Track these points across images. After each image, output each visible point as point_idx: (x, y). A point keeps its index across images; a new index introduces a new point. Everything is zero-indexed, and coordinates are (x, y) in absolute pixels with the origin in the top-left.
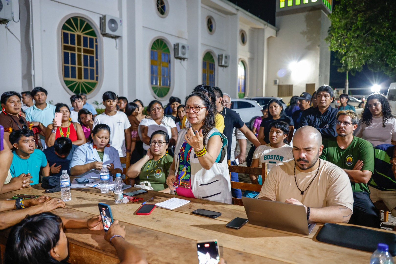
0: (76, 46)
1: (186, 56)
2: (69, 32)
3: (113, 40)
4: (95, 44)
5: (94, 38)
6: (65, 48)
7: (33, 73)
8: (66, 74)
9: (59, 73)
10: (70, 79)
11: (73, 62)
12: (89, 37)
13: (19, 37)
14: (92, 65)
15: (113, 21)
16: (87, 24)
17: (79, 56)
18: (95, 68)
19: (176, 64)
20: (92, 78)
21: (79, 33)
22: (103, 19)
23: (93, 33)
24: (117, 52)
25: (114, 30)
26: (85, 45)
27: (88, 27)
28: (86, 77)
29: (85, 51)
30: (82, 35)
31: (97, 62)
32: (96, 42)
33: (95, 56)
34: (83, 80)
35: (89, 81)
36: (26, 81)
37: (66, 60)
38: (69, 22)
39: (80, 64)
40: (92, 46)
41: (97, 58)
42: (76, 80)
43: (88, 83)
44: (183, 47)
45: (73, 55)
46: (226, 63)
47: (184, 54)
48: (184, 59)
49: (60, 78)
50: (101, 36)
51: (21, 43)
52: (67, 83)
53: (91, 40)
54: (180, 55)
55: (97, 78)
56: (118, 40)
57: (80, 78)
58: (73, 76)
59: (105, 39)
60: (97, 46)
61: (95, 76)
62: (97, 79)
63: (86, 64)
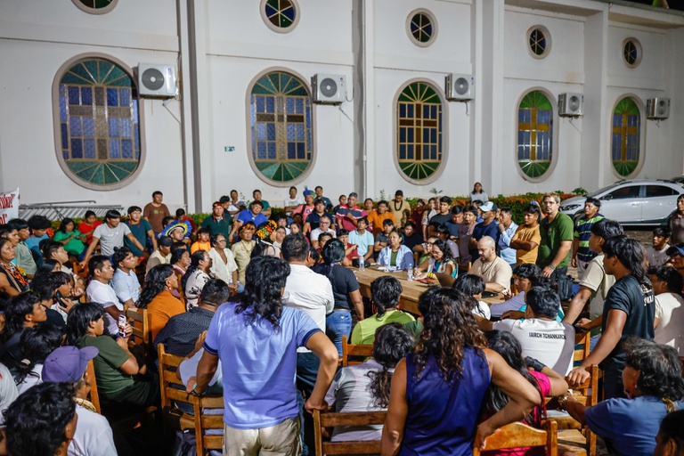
0: (415, 119)
1: (579, 112)
2: (407, 103)
3: (463, 104)
4: (438, 112)
5: (437, 105)
6: (402, 122)
7: (365, 159)
8: (402, 156)
9: (394, 154)
10: (407, 160)
11: (411, 140)
12: (430, 104)
13: (352, 118)
14: (434, 140)
15: (462, 81)
16: (429, 89)
17: (418, 130)
18: (437, 144)
19: (562, 125)
20: (434, 157)
21: (418, 102)
22: (448, 79)
23: (437, 100)
24: (468, 119)
25: (462, 92)
26: (426, 116)
27: (431, 91)
28: (426, 157)
29: (426, 123)
30: (422, 104)
31: (440, 135)
32: (440, 109)
33: (437, 128)
34: (422, 161)
35: (430, 161)
36: (358, 167)
37: (402, 138)
38: (407, 90)
39: (418, 140)
40: (434, 116)
41: (440, 130)
42: (414, 161)
43: (429, 164)
44: (574, 99)
45: (411, 131)
46: (661, 113)
47: (575, 109)
48: (577, 116)
49: (395, 161)
50: (446, 101)
51: (354, 123)
52: (402, 165)
53: (434, 108)
54: (568, 111)
55: (440, 156)
56: (469, 104)
57: (418, 158)
58: (411, 157)
59: (451, 105)
60: (440, 115)
61: (438, 153)
62: (440, 159)
63: (426, 140)
